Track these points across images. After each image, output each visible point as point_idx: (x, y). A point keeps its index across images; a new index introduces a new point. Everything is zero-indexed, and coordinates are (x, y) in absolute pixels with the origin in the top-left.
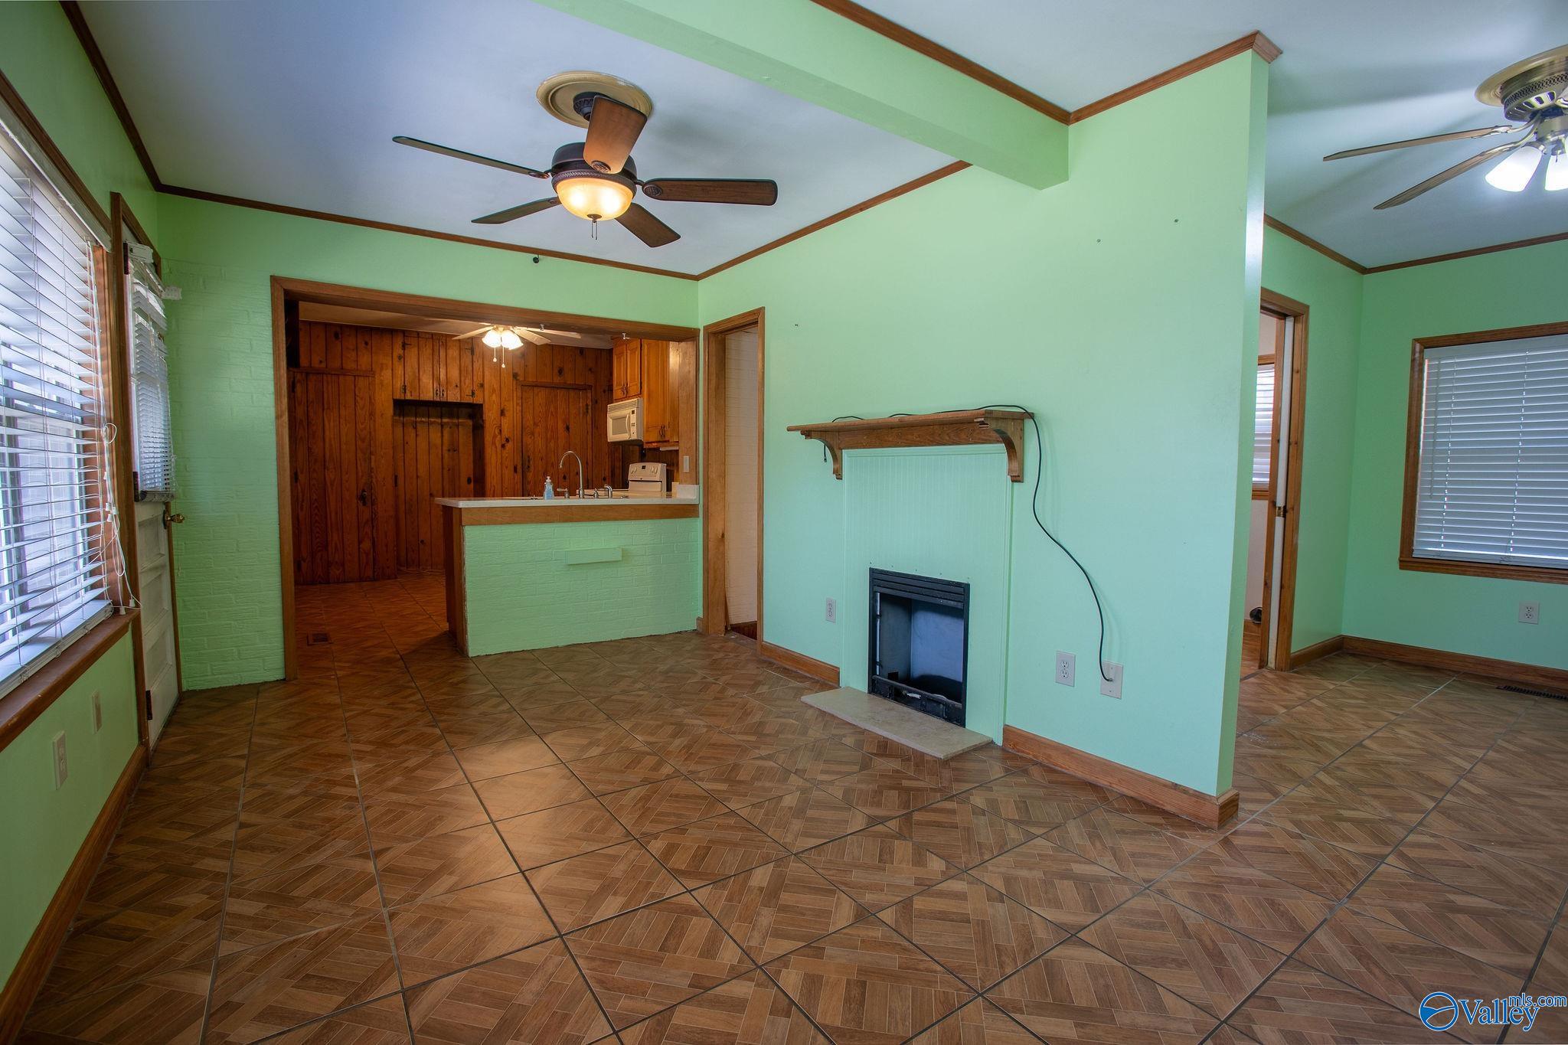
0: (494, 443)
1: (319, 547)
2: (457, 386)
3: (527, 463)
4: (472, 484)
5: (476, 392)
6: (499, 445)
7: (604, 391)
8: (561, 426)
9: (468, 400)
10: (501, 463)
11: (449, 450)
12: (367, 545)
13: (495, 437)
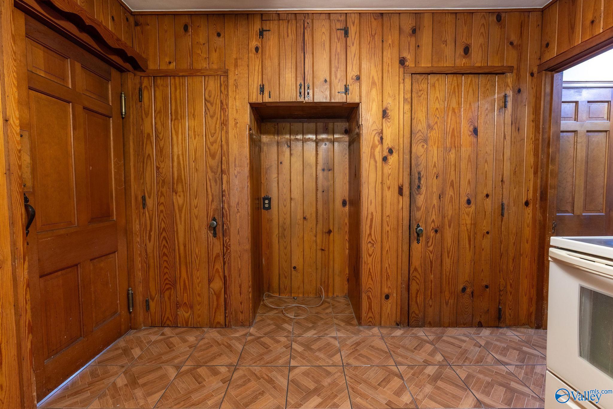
0: (373, 155)
1: (166, 284)
2: (326, 81)
3: (417, 181)
4: (347, 208)
5: (350, 88)
6: (379, 158)
7: (532, 75)
8: (465, 129)
9: (339, 98)
10: (382, 183)
11: (323, 170)
12: (217, 284)
13: (373, 147)
